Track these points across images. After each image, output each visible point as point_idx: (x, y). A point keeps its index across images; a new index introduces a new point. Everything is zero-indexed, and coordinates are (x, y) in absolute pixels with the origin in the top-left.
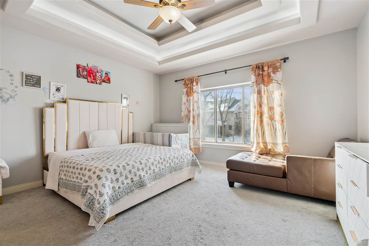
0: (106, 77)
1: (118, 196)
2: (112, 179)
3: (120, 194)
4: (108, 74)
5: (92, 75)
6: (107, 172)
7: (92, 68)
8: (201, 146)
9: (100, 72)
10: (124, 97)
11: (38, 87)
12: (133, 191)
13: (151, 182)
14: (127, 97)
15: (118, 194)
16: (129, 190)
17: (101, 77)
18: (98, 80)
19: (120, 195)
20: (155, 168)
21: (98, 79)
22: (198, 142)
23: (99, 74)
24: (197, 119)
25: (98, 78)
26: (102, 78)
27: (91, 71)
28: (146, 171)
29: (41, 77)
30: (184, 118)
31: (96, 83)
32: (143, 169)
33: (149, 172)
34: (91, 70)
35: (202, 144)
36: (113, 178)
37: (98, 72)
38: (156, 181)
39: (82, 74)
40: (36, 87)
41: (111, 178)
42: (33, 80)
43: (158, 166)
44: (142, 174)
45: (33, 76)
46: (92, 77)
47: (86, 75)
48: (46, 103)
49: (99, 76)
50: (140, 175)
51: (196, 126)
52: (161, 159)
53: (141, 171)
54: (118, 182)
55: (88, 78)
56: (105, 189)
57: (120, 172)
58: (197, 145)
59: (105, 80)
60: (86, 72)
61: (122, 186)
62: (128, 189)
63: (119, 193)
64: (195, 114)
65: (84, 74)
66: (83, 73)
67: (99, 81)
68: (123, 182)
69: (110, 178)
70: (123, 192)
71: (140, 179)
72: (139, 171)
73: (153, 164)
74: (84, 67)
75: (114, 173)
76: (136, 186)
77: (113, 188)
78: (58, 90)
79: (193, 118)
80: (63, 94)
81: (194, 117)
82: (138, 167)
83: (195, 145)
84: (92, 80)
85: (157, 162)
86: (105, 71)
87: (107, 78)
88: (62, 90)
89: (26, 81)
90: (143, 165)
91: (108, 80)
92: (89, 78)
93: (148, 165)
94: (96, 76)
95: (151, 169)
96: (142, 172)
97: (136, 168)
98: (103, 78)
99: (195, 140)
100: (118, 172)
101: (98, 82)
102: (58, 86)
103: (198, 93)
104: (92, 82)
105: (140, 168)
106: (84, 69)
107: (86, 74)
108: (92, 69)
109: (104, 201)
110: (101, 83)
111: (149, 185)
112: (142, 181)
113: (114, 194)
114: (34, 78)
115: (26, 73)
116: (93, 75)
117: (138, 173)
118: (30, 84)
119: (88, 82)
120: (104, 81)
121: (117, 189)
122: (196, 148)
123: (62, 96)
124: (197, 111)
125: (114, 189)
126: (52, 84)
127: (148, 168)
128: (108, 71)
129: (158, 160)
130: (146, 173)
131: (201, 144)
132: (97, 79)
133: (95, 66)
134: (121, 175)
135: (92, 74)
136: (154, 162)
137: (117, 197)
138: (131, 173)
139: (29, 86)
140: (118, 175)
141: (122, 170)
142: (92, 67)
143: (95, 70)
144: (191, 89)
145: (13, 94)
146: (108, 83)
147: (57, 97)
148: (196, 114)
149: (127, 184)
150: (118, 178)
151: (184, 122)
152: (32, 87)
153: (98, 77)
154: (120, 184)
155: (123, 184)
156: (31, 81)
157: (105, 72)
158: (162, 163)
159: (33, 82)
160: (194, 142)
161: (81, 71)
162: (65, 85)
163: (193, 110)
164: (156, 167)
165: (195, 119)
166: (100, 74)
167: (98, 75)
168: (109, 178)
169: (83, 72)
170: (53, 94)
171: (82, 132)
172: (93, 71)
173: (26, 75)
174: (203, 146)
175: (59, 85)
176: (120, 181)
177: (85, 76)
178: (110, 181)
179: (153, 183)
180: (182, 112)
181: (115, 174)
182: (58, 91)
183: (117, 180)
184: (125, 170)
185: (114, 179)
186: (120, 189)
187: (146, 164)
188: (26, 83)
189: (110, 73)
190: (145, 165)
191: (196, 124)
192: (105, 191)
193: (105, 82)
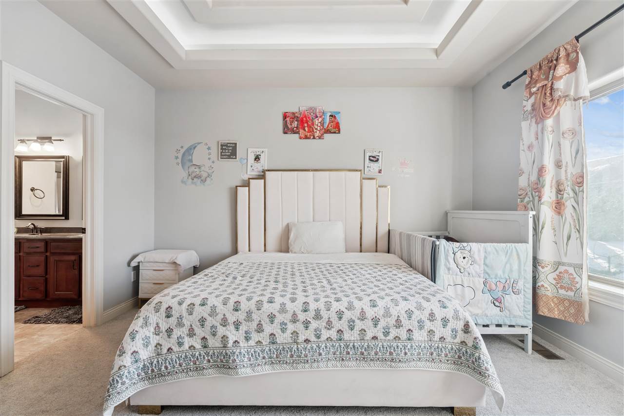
0: (331, 122)
1: (163, 367)
2: (158, 327)
3: (167, 364)
4: (335, 117)
5: (306, 125)
6: (153, 309)
7: (306, 112)
8: (586, 298)
9: (320, 117)
10: (370, 154)
11: (235, 158)
12: (200, 370)
13: (260, 367)
14: (378, 154)
15: (163, 362)
16: (192, 364)
17: (322, 124)
18: (316, 132)
19: (166, 368)
20: (277, 331)
21: (316, 129)
22: (578, 279)
23: (318, 120)
24: (572, 194)
25: (316, 127)
26: (323, 127)
27: (305, 119)
28: (246, 332)
29: (236, 143)
30: (530, 193)
31: (314, 138)
32: (237, 325)
33: (255, 337)
34: (305, 117)
35: (589, 289)
36: (161, 326)
37: (317, 117)
38: (278, 369)
39: (290, 127)
40: (232, 158)
41: (157, 324)
42: (228, 150)
43: (291, 327)
44: (233, 336)
45: (229, 145)
46: (306, 129)
47: (297, 128)
48: (243, 180)
49: (319, 125)
50: (224, 338)
51: (569, 219)
52: (306, 311)
53: (232, 327)
54: (169, 336)
55: (299, 131)
56: (132, 343)
57: (178, 315)
58: (571, 290)
59: (330, 128)
60: (296, 123)
61: (176, 348)
62: (190, 360)
63: (167, 361)
64: (563, 178)
65: (293, 126)
66: (291, 125)
67: (318, 132)
68: (180, 340)
69: (155, 323)
70: (176, 363)
71: (224, 347)
72: (224, 326)
73: (272, 318)
74: (293, 113)
75: (164, 315)
76: (211, 361)
77: (156, 346)
78: (257, 158)
79: (554, 190)
80: (264, 163)
81: (561, 188)
82: (224, 315)
83: (562, 287)
84: (307, 134)
85: (289, 316)
86: (330, 112)
87: (334, 123)
88: (262, 158)
89: (221, 153)
90: (241, 315)
91: (335, 128)
92: (301, 131)
93: (254, 316)
94: (313, 125)
95: (263, 331)
96: (234, 332)
97: (220, 316)
98: (326, 126)
99: (562, 269)
100: (175, 313)
101: (317, 135)
102: (258, 153)
103: (575, 100)
104: (306, 138)
105: (231, 319)
106: (294, 117)
107: (296, 126)
108: (307, 114)
109: (119, 368)
110: (322, 135)
111: (245, 372)
112: (226, 354)
113: (156, 360)
114: (230, 147)
115: (222, 142)
116: (308, 124)
117: (221, 331)
118: (226, 155)
119: (301, 138)
120: (328, 131)
121: (165, 351)
122: (569, 300)
123: (262, 166)
124: (574, 166)
125: (158, 349)
126: (251, 151)
127: (254, 325)
128: (335, 111)
129: (292, 313)
130: (246, 337)
131: (585, 290)
132: (314, 129)
133: (311, 108)
134: (180, 324)
135: (307, 122)
136: (277, 314)
137: (160, 370)
138: (273, 321)
139: (225, 158)
140: (173, 321)
141: (185, 314)
142: (306, 110)
143: (312, 114)
144: (545, 94)
145: (210, 171)
146: (335, 133)
147: (256, 170)
148: (566, 176)
149: (190, 348)
150: (171, 327)
151: (529, 206)
152: (228, 160)
153: (317, 125)
154: (172, 343)
155: (180, 344)
156: (227, 151)
157: (330, 114)
158: (306, 324)
159: (228, 152)
160: (559, 278)
161: (288, 122)
162: (266, 150)
163: (558, 165)
164: (283, 330)
165: (565, 196)
166: (320, 120)
167: (316, 122)
168: (152, 322)
169: (292, 122)
170: (252, 166)
171: (285, 224)
172: (309, 118)
173: (221, 145)
174: (594, 298)
175: (258, 151)
176: (175, 335)
177: (295, 129)
178: (152, 330)
179: (267, 369)
180: (520, 175)
181: (168, 317)
182: (257, 161)
183: (169, 331)
184: (191, 314)
185: (164, 327)
186: (171, 353)
187: (249, 314)
188: (221, 155)
189: (339, 113)
190: (246, 314)
191: (568, 211)
192: (129, 347)
193: (331, 133)
